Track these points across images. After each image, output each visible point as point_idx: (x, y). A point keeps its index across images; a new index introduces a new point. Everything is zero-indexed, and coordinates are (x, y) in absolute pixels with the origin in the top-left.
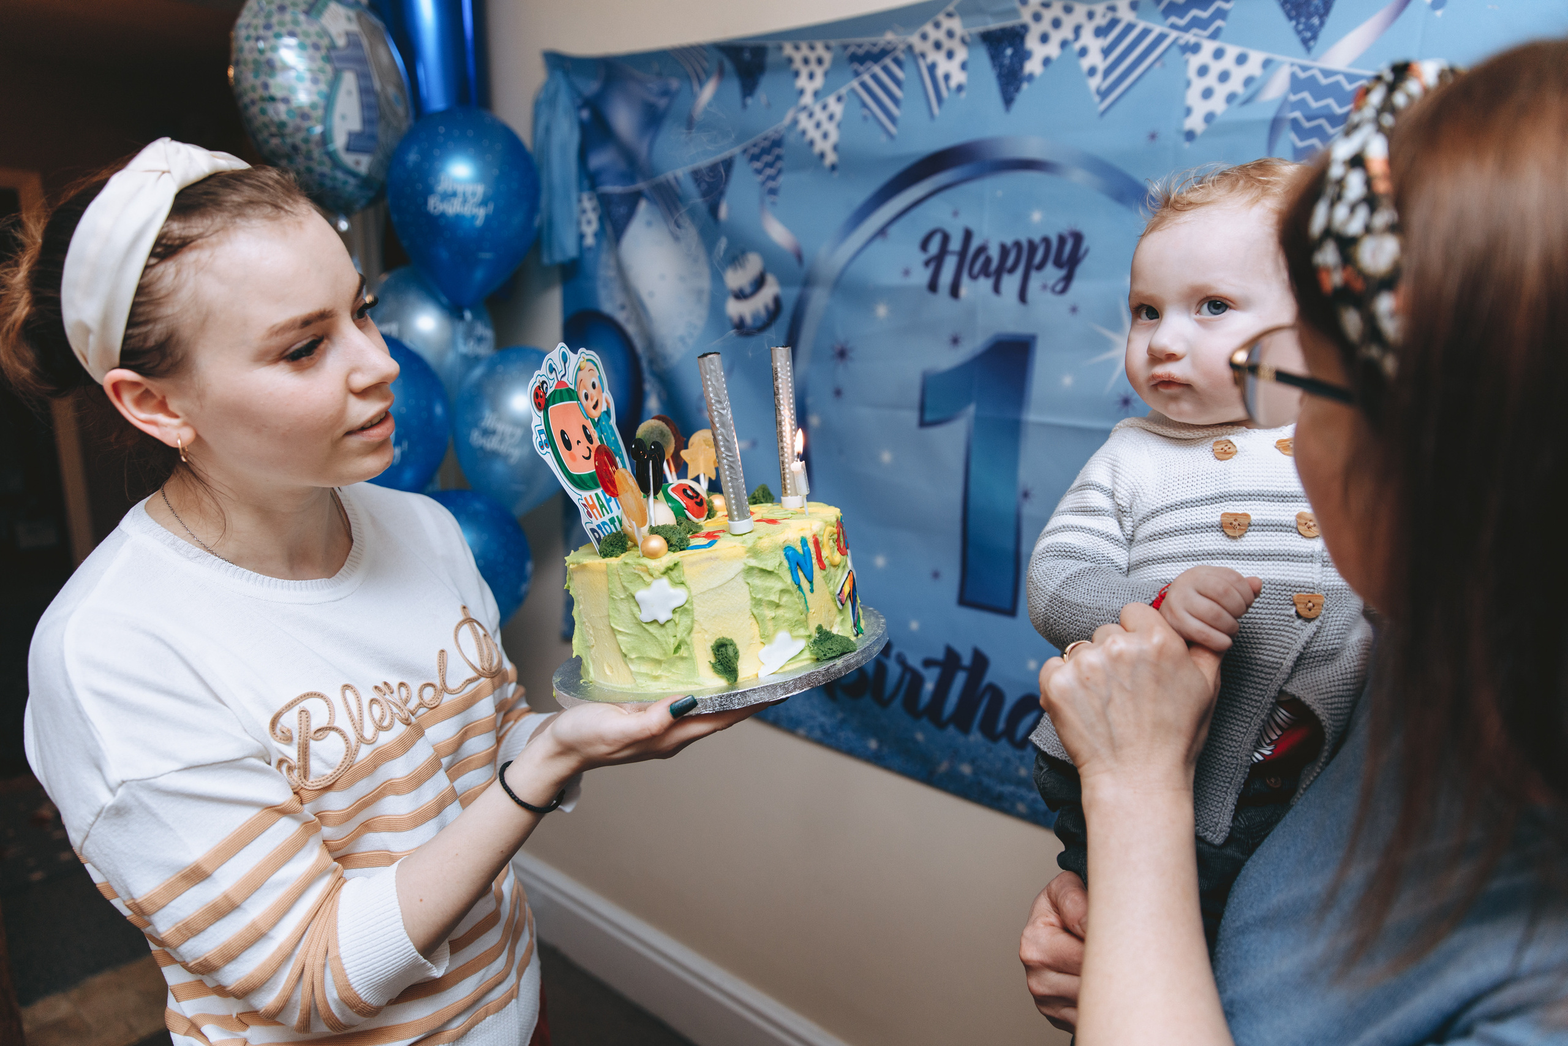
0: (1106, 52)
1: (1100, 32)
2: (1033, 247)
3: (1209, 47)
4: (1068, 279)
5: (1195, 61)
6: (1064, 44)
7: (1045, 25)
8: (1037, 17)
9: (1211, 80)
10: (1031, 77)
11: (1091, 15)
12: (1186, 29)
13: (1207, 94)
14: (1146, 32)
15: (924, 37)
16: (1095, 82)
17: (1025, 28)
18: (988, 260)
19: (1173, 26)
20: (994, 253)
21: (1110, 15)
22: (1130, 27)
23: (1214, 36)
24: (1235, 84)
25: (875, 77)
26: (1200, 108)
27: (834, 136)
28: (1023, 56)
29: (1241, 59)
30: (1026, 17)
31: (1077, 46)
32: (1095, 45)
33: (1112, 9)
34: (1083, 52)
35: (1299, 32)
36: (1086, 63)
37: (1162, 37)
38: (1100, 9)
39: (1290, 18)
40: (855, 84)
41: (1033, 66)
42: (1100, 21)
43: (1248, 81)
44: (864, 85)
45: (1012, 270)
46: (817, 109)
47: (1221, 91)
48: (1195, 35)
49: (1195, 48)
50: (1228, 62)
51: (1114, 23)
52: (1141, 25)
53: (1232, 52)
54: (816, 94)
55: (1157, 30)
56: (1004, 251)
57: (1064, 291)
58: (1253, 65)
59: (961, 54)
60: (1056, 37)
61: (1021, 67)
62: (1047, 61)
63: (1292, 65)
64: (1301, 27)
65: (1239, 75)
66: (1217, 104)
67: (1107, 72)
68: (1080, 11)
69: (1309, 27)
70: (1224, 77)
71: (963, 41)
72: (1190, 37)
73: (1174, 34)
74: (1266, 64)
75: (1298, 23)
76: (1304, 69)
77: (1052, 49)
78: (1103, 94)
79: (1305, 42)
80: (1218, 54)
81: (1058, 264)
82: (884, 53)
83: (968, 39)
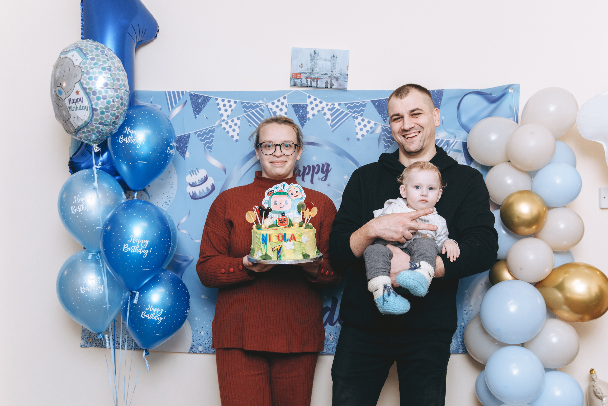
0: (332, 115)
1: (329, 110)
2: (314, 167)
3: (360, 118)
4: (326, 177)
5: (357, 121)
6: (319, 111)
7: (313, 105)
8: (311, 103)
9: (362, 126)
10: (309, 119)
11: (327, 105)
12: (354, 113)
13: (361, 130)
14: (343, 112)
15: (273, 103)
16: (329, 123)
17: (307, 105)
18: (300, 171)
19: (350, 111)
20: (301, 169)
21: (332, 106)
22: (338, 110)
23: (361, 115)
24: (368, 128)
25: (252, 113)
26: (360, 133)
27: (238, 131)
28: (306, 113)
29: (369, 122)
30: (308, 102)
31: (323, 112)
32: (328, 113)
33: (333, 104)
34: (325, 114)
35: (382, 118)
36: (326, 117)
37: (347, 114)
38: (330, 104)
39: (380, 114)
40: (245, 114)
41: (309, 116)
42: (329, 107)
43: (371, 128)
44: (248, 115)
45: (308, 174)
46: (229, 121)
47: (365, 129)
48: (356, 114)
49: (357, 118)
50: (366, 122)
51: (334, 108)
52: (341, 110)
53: (366, 120)
54: (228, 116)
55: (346, 112)
56: (305, 169)
57: (325, 180)
58: (372, 124)
59: (285, 110)
60: (316, 109)
61: (306, 116)
62: (314, 115)
63: (382, 125)
64: (382, 116)
65: (369, 126)
66: (364, 132)
67: (333, 120)
68: (324, 103)
69: (385, 117)
70: (365, 126)
71: (286, 106)
72: (355, 115)
73: (351, 114)
74: (375, 124)
75: (382, 115)
76: (385, 127)
77: (315, 112)
78: (333, 126)
79: (384, 120)
80: (363, 120)
81: (322, 172)
82: (257, 106)
83: (288, 106)
